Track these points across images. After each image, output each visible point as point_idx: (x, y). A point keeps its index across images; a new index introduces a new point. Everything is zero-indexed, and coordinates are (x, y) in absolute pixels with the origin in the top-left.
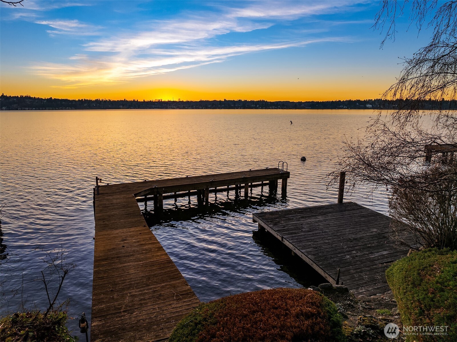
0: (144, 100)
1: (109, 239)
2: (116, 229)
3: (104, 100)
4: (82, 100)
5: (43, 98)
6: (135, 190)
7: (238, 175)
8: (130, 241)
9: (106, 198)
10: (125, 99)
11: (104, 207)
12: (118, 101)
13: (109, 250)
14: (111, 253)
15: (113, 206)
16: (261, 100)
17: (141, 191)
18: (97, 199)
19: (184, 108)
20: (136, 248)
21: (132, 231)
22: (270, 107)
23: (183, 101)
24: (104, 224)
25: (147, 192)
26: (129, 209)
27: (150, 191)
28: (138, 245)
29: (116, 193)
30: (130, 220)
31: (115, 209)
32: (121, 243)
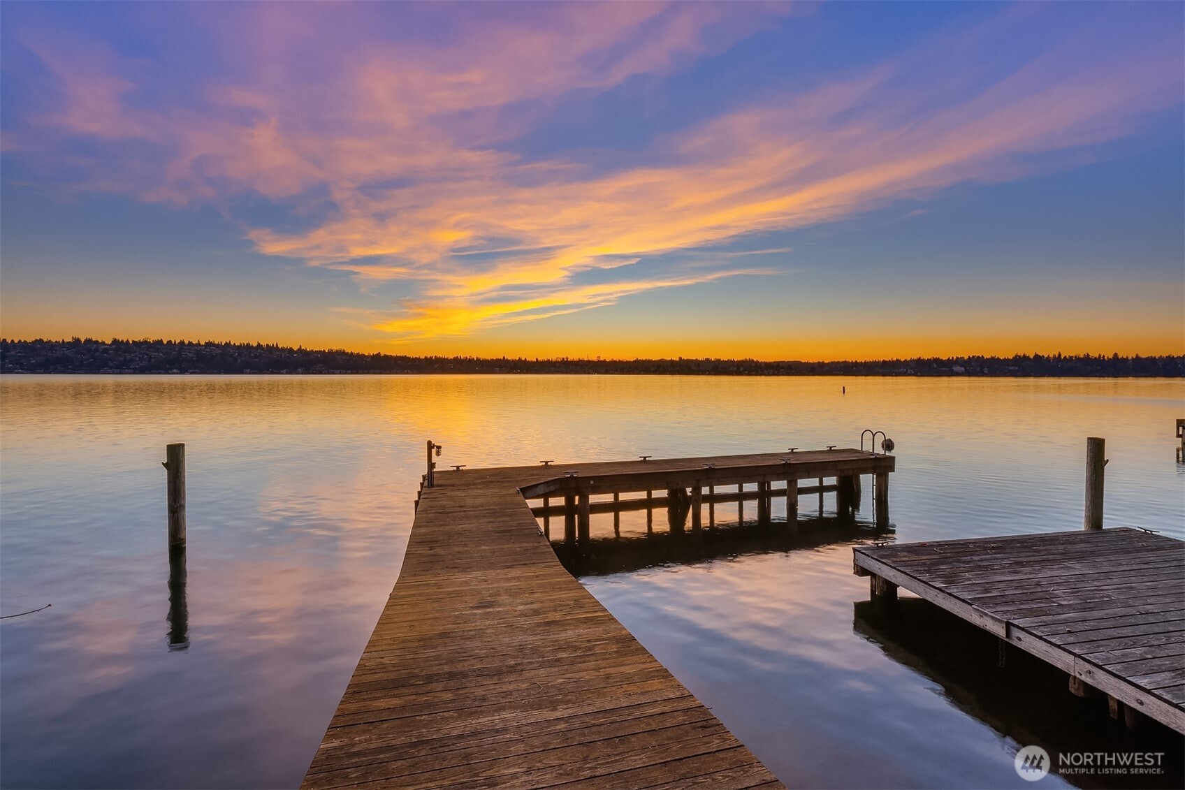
0: (537, 359)
1: (438, 600)
2: (465, 569)
3: (468, 357)
4: (431, 357)
5: (366, 354)
6: (522, 480)
7: (768, 459)
8: (506, 609)
9: (449, 494)
10: (504, 357)
11: (441, 513)
12: (492, 360)
13: (425, 641)
14: (432, 653)
15: (464, 511)
16: (748, 358)
17: (536, 483)
18: (425, 496)
19: (607, 372)
20: (531, 638)
21: (515, 578)
22: (765, 372)
23: (605, 361)
24: (433, 555)
25: (552, 488)
26: (505, 519)
27: (558, 486)
28: (539, 625)
29: (474, 484)
30: (507, 546)
31: (468, 518)
32: (475, 614)
